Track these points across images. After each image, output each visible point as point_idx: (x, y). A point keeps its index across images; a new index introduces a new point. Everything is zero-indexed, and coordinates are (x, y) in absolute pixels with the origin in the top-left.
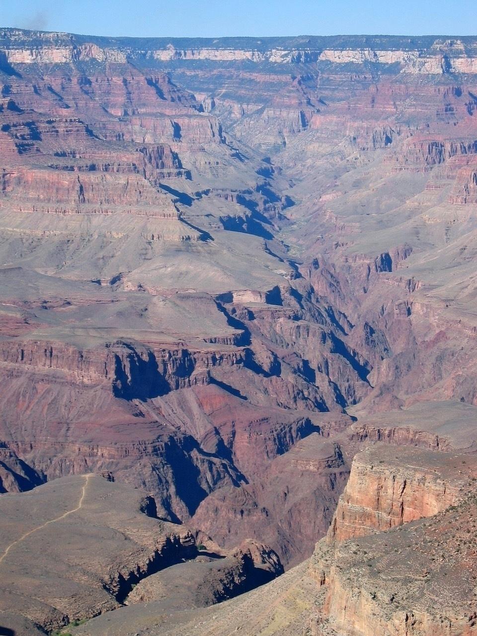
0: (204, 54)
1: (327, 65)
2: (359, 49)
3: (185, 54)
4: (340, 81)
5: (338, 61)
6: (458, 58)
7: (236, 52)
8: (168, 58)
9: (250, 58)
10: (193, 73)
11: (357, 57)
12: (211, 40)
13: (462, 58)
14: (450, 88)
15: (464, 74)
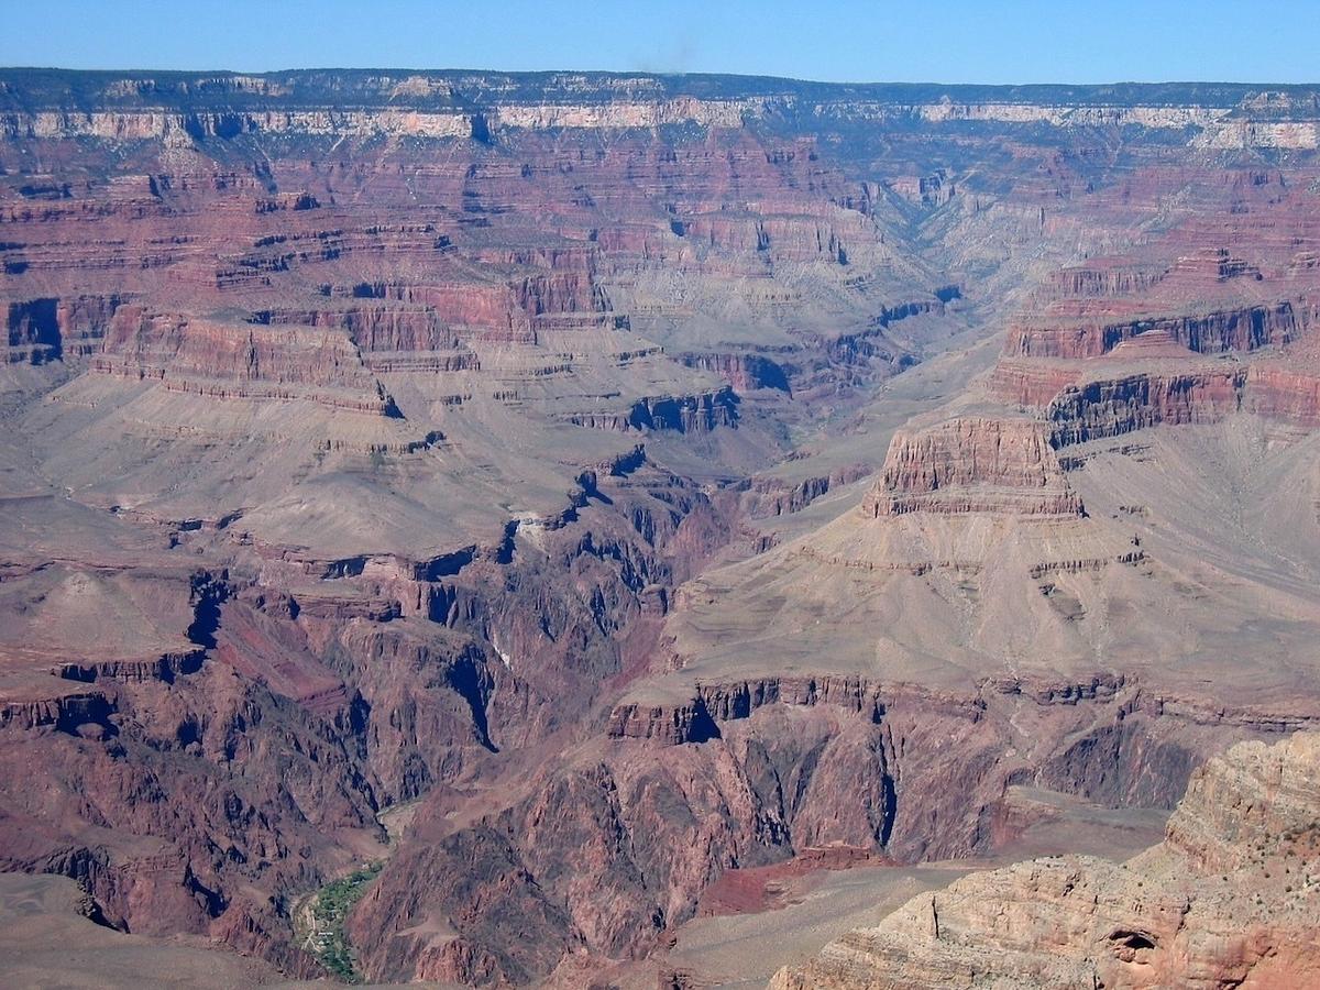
0: (990, 112)
1: (1136, 131)
2: (1181, 106)
3: (968, 110)
4: (1143, 158)
5: (1151, 123)
6: (1277, 122)
7: (1034, 108)
8: (940, 117)
9: (1048, 118)
10: (967, 142)
11: (1176, 118)
12: (1009, 88)
13: (1282, 122)
14: (1245, 174)
15: (1284, 149)
